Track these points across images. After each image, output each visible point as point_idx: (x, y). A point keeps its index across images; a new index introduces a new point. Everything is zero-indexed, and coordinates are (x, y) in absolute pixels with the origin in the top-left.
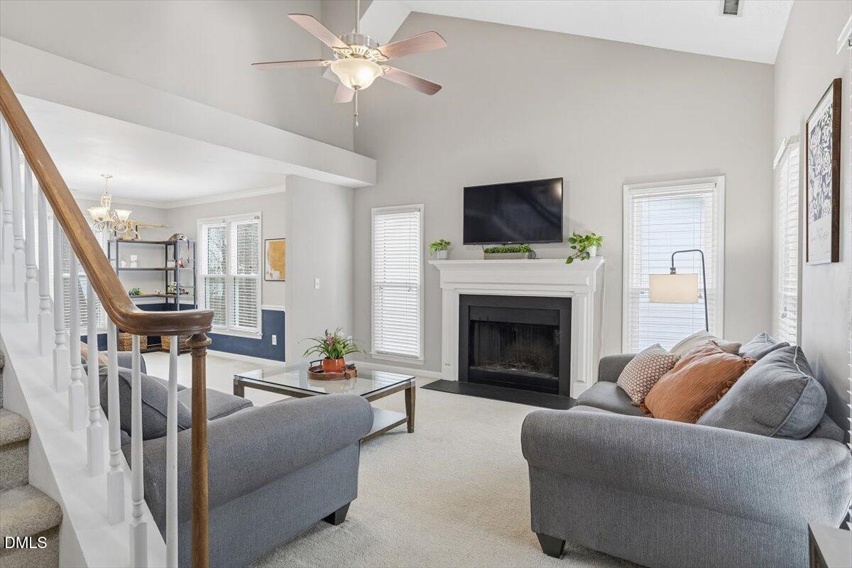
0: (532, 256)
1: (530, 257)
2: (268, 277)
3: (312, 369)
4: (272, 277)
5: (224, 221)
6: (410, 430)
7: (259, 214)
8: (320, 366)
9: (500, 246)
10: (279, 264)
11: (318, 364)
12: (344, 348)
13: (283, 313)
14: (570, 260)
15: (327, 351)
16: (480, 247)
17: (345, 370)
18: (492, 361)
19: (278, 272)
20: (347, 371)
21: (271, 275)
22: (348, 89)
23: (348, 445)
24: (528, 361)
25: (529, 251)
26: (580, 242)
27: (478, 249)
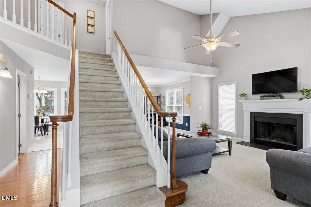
0: (282, 98)
1: (281, 98)
3: (198, 133)
5: (173, 90)
6: (230, 154)
7: (182, 88)
8: (201, 132)
9: (267, 95)
10: (188, 102)
11: (200, 131)
12: (208, 127)
13: (190, 117)
14: (301, 99)
15: (203, 128)
16: (259, 95)
17: (208, 133)
18: (264, 136)
19: (188, 105)
20: (209, 134)
21: (186, 106)
22: (208, 51)
23: (209, 152)
24: (281, 138)
25: (281, 96)
26: (307, 92)
27: (258, 96)
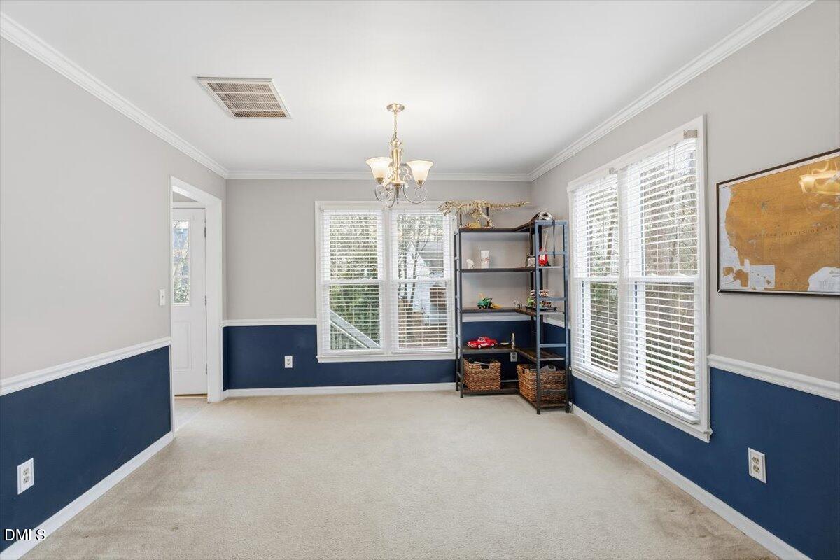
2: (729, 282)
4: (745, 283)
7: (697, 122)
19: (772, 268)
21: (745, 276)
